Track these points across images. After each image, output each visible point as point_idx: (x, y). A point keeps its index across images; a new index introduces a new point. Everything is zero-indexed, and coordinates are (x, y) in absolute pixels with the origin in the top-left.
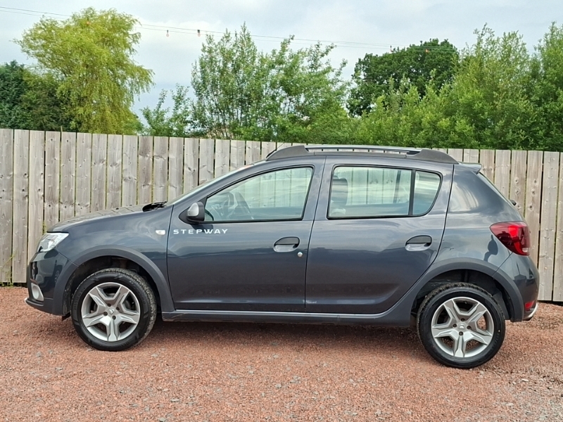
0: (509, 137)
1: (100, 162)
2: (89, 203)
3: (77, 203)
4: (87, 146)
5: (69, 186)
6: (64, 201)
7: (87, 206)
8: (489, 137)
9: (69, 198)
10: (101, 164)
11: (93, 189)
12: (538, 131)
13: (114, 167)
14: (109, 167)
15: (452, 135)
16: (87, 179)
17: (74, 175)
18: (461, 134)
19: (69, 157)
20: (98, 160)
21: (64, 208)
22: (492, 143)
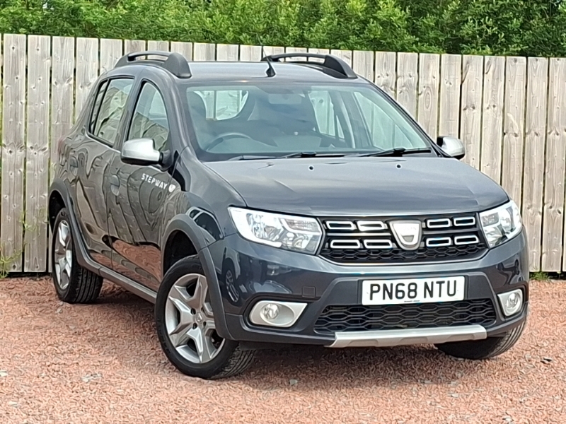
0: (467, 29)
1: (64, 81)
2: (47, 146)
3: (29, 145)
4: (43, 56)
5: (16, 119)
6: (8, 142)
7: (45, 149)
8: (432, 28)
9: (15, 139)
10: (66, 85)
11: (54, 122)
12: (510, 19)
13: (86, 88)
14: (79, 89)
15: (372, 24)
16: (43, 108)
17: (24, 101)
18: (387, 24)
19: (16, 73)
20: (61, 78)
21: (8, 154)
22: (436, 39)
